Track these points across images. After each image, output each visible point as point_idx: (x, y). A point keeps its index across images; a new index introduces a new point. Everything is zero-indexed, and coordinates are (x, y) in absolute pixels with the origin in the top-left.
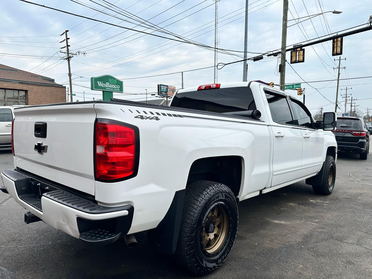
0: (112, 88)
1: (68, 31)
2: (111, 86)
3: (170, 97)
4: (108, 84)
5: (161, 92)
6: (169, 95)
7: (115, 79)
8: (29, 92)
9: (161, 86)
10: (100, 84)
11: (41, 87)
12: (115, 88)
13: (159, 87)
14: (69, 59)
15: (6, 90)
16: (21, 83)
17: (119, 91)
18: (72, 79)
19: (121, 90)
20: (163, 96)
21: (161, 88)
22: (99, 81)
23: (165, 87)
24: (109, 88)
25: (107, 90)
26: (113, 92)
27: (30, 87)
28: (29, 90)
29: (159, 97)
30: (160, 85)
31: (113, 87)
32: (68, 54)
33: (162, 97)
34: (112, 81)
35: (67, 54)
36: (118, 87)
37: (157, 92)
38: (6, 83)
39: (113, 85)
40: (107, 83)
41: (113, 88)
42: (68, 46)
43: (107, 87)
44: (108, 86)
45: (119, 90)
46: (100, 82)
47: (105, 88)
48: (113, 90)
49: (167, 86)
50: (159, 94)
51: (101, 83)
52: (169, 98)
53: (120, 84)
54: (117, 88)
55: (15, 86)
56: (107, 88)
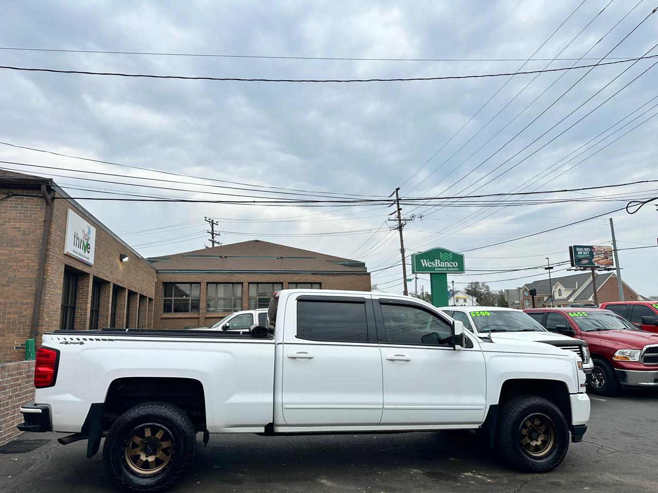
0: (444, 268)
1: (398, 189)
2: (443, 264)
3: (598, 267)
4: (438, 262)
5: (579, 260)
6: (596, 264)
7: (449, 252)
8: (322, 284)
9: (578, 249)
10: (425, 263)
11: (338, 277)
12: (450, 267)
13: (573, 250)
14: (400, 228)
15: (298, 285)
16: (314, 273)
17: (457, 271)
18: (405, 256)
19: (461, 269)
20: (582, 268)
21: (576, 253)
22: (423, 259)
23: (586, 249)
24: (440, 267)
25: (436, 271)
26: (446, 273)
27: (325, 277)
28: (323, 282)
29: (576, 270)
30: (574, 246)
31: (446, 266)
32: (400, 221)
33: (581, 270)
34: (444, 257)
35: (398, 221)
36: (456, 265)
37: (570, 260)
38: (296, 275)
39: (445, 263)
40: (436, 260)
41: (447, 268)
42: (399, 210)
43: (436, 266)
44: (438, 265)
45: (457, 269)
46: (425, 260)
47: (433, 269)
48: (447, 271)
49: (591, 247)
50: (573, 265)
51: (427, 261)
52: (599, 270)
53: (458, 260)
54: (453, 267)
55: (307, 278)
56: (437, 268)
